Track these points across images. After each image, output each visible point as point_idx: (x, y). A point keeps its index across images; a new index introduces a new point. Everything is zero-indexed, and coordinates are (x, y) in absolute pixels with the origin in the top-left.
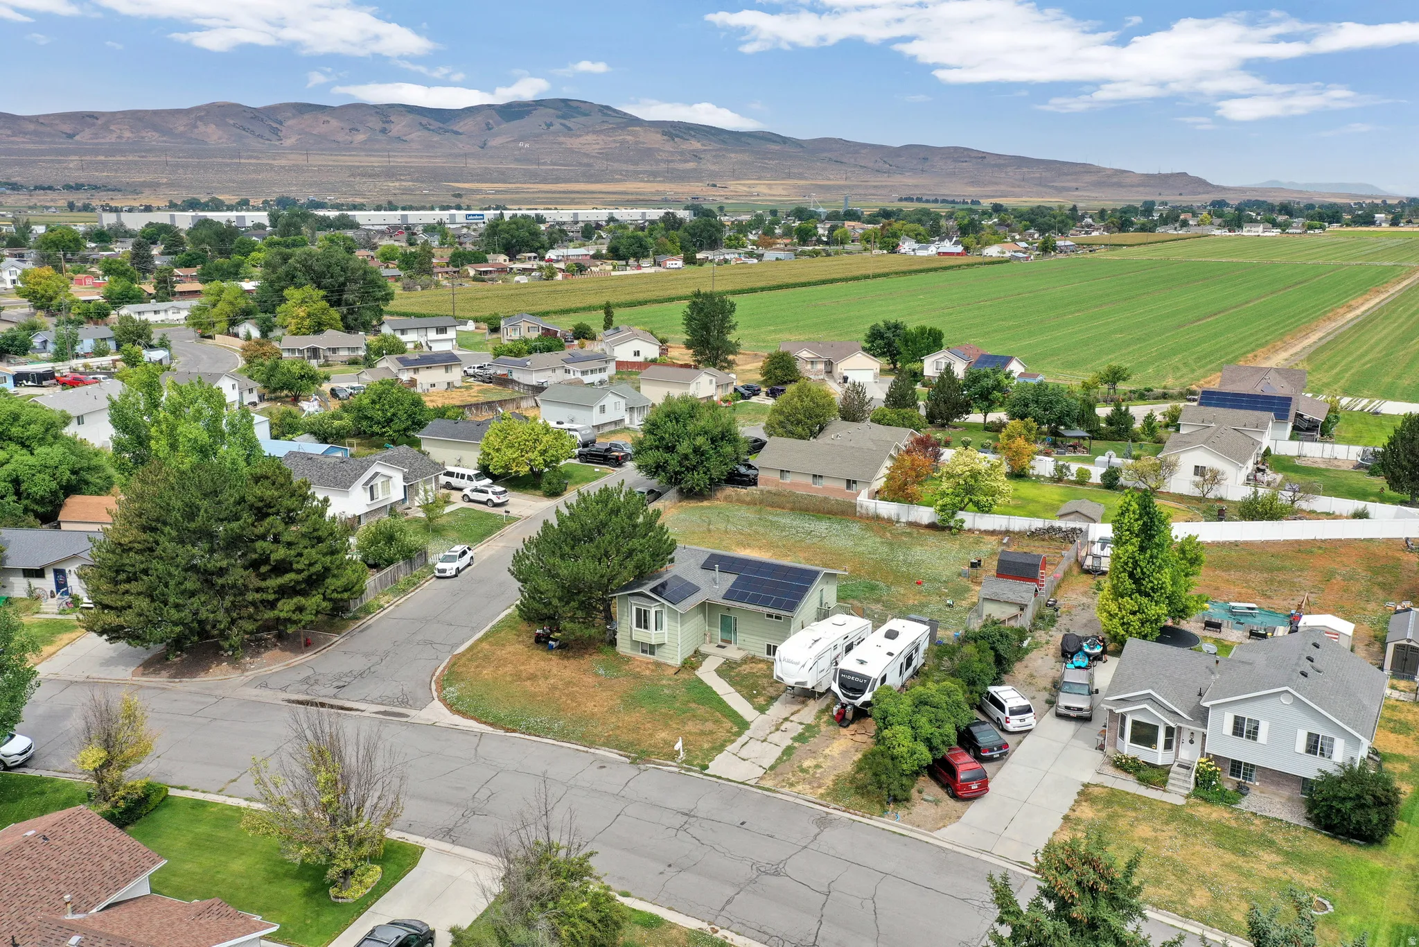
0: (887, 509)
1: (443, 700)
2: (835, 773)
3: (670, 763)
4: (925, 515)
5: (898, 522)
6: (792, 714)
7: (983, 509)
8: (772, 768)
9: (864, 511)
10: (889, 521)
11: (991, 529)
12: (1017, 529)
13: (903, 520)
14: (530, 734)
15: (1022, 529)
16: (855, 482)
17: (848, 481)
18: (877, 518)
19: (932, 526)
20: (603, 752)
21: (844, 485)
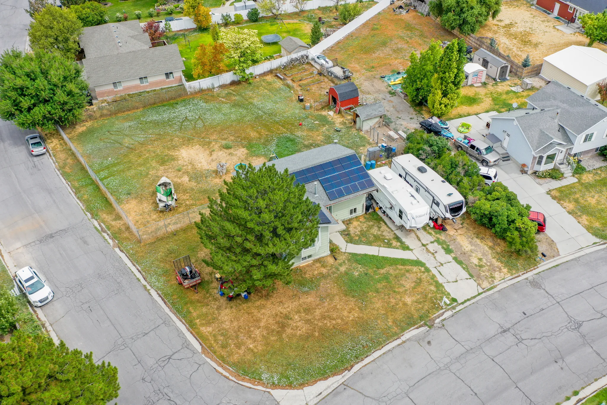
0: (205, 83)
1: (274, 386)
2: (490, 256)
3: (441, 311)
4: (227, 77)
5: (214, 88)
6: (420, 240)
7: (255, 62)
8: (472, 276)
9: (192, 90)
10: (209, 90)
11: (263, 72)
12: (275, 67)
13: (216, 86)
14: (362, 360)
15: (278, 66)
16: (171, 73)
17: (167, 74)
18: (201, 91)
19: (233, 83)
20: (409, 334)
21: (164, 77)
